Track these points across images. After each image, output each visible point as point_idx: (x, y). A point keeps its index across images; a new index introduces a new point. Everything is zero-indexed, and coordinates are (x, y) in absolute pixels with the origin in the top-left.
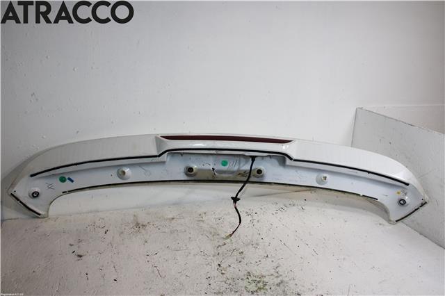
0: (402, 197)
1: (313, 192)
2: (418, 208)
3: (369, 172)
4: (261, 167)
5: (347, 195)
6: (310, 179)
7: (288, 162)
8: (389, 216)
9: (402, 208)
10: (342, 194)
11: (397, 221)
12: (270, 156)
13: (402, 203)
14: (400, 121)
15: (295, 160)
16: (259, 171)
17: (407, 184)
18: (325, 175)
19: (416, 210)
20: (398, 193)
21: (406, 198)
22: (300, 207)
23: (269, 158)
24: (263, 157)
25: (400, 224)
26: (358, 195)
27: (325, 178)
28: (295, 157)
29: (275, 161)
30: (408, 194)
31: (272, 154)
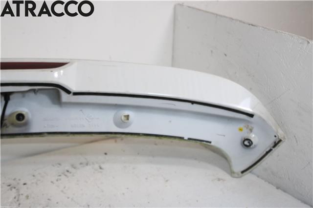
0: (246, 136)
1: (118, 140)
2: (270, 150)
3: (193, 102)
4: (24, 110)
5: (164, 140)
6: (104, 121)
7: (65, 97)
8: (230, 166)
9: (247, 151)
10: (157, 140)
11: (243, 172)
12: (34, 91)
13: (247, 144)
14: (237, 20)
15: (75, 94)
16: (20, 117)
17: (251, 116)
18: (127, 112)
19: (267, 153)
20: (241, 130)
21: (253, 137)
22: (97, 166)
23: (32, 95)
24: (23, 92)
25: (248, 175)
26: (181, 138)
27: (127, 117)
28: (74, 88)
29: (44, 98)
30: (254, 130)
31: (36, 87)
